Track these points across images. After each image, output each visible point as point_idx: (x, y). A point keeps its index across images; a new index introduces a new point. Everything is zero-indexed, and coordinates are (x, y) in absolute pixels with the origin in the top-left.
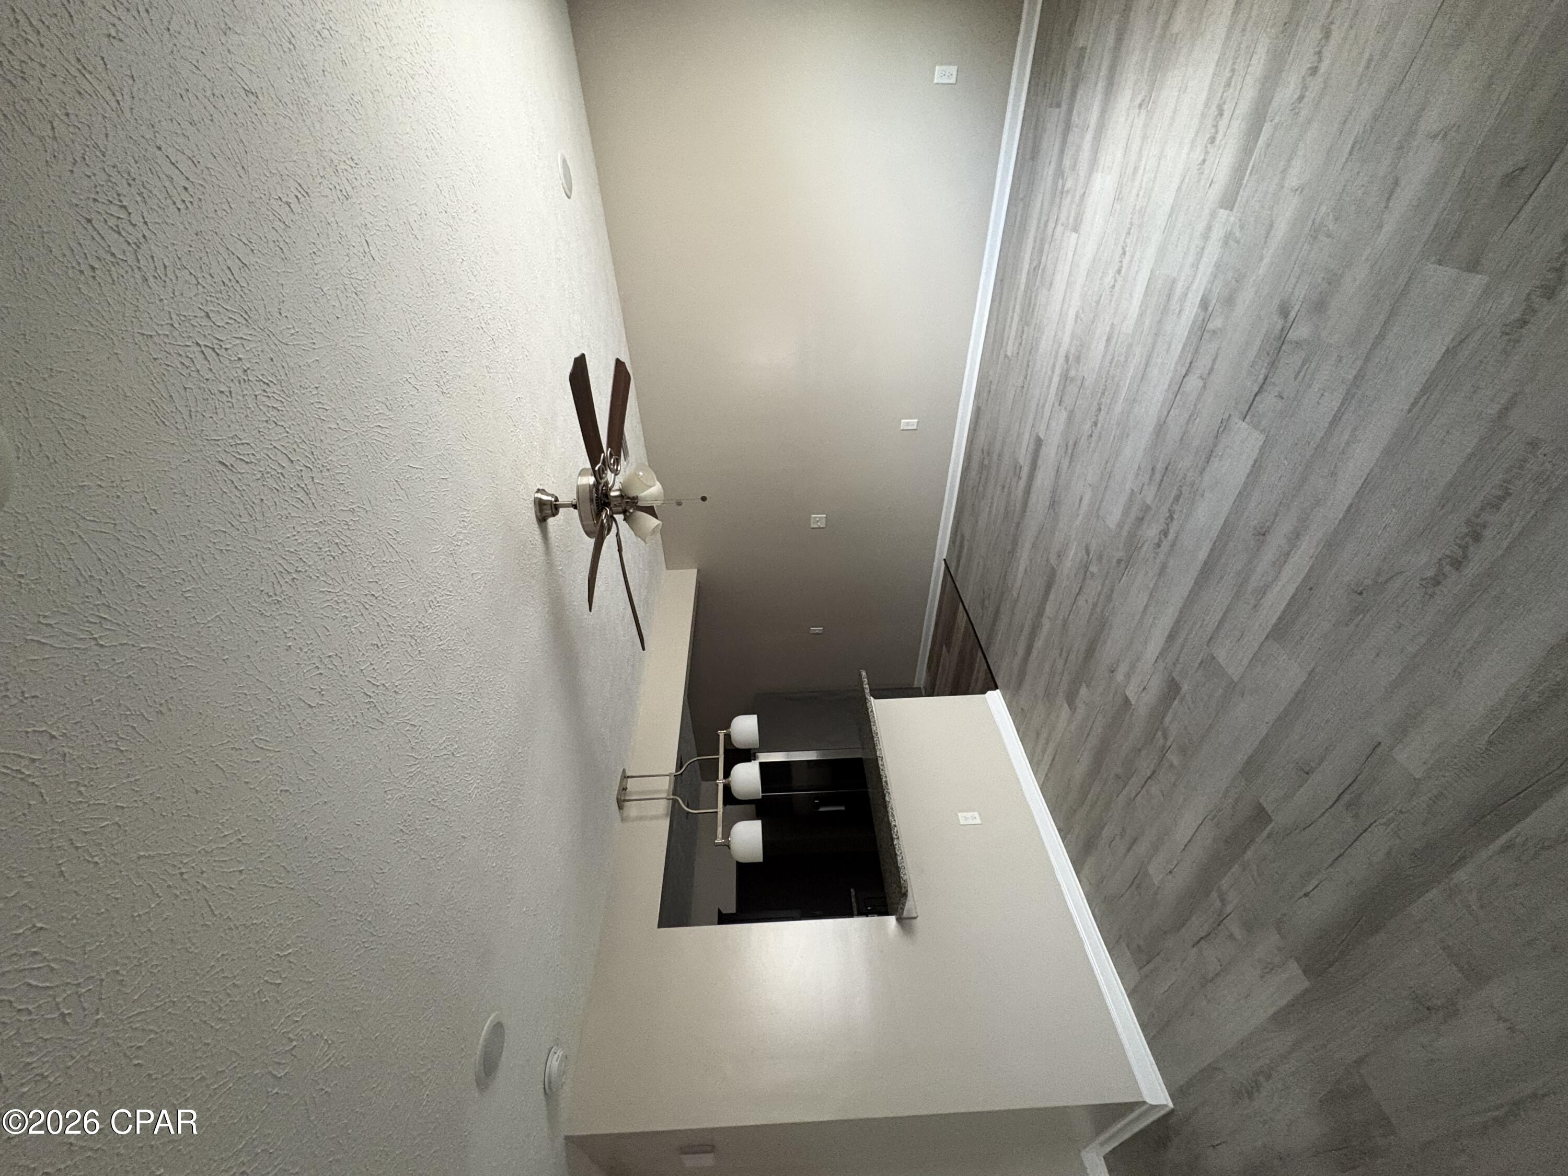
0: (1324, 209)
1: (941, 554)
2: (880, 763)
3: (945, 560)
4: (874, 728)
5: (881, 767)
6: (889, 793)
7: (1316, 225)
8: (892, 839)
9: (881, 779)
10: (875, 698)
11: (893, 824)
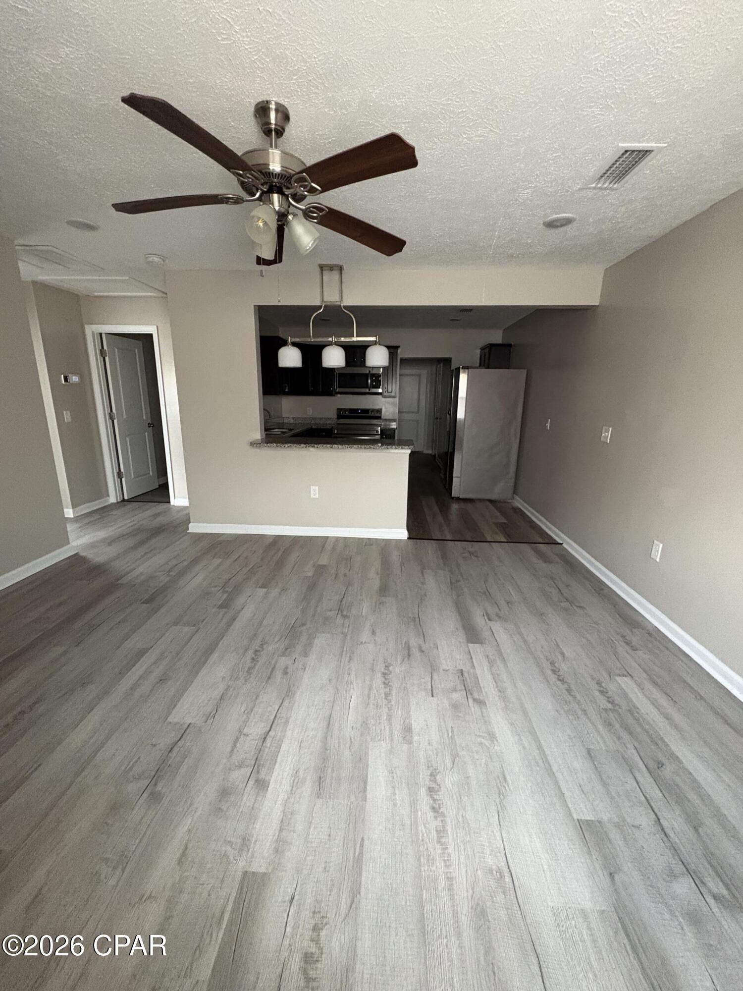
0: (112, 882)
1: (568, 544)
2: (328, 446)
3: (562, 544)
4: (356, 446)
5: (325, 446)
6: (306, 447)
7: (121, 867)
8: (277, 443)
9: (316, 444)
10: (410, 455)
11: (286, 446)
